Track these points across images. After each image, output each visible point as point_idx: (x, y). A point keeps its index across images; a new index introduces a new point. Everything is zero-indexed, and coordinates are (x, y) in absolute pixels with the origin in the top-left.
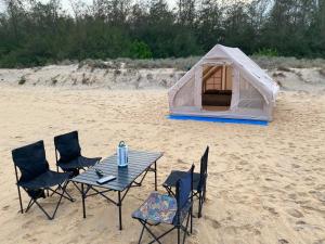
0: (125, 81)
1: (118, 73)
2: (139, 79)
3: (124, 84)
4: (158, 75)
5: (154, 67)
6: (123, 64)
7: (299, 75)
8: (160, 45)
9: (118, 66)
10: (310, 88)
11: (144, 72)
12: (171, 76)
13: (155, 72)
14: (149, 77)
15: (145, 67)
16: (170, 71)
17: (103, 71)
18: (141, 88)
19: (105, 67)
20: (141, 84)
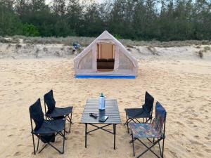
0: (26, 52)
1: (19, 46)
2: (38, 51)
3: (25, 55)
4: (52, 49)
5: (47, 42)
6: (21, 40)
7: (138, 50)
8: (46, 27)
9: (18, 41)
10: (145, 57)
11: (40, 46)
12: (62, 49)
13: (49, 46)
14: (45, 49)
15: (39, 42)
16: (60, 46)
17: (5, 45)
18: (41, 57)
19: (6, 42)
20: (39, 55)
